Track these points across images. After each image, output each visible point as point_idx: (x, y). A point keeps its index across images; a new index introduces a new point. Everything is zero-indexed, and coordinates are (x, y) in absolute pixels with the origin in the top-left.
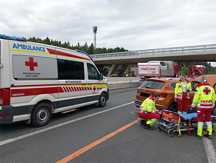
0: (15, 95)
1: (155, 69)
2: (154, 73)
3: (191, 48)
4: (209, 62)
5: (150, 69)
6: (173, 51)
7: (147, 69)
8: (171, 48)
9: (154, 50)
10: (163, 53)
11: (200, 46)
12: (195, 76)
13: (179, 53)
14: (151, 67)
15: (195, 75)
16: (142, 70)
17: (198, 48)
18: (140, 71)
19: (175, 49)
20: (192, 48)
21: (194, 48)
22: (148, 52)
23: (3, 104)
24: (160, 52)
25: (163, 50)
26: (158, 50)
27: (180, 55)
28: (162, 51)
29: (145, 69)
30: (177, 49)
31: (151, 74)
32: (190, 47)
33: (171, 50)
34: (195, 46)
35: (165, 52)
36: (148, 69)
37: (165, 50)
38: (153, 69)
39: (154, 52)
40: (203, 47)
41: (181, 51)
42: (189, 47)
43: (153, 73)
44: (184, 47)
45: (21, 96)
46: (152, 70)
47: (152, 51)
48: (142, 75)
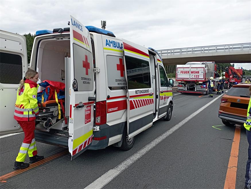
0: (110, 110)
1: (198, 72)
2: (198, 77)
3: (226, 47)
4: (233, 64)
5: (192, 72)
6: (205, 50)
7: (188, 72)
8: (202, 47)
9: (182, 49)
10: (193, 52)
11: (237, 45)
12: (233, 80)
13: (212, 53)
14: (193, 70)
15: (233, 78)
16: (182, 73)
17: (234, 47)
18: (179, 74)
19: (208, 48)
20: (228, 47)
21: (230, 47)
22: (175, 51)
23: (101, 123)
24: (188, 51)
25: (193, 50)
26: (187, 49)
27: (213, 55)
28: (191, 50)
29: (186, 72)
30: (210, 48)
31: (194, 78)
32: (225, 45)
33: (202, 49)
34: (231, 45)
35: (195, 51)
36: (190, 72)
37: (195, 49)
38: (196, 72)
39: (182, 52)
40: (240, 46)
41: (215, 51)
42: (223, 46)
43: (196, 76)
44: (218, 46)
45: (115, 111)
46: (195, 74)
47: (179, 51)
48: (182, 79)
